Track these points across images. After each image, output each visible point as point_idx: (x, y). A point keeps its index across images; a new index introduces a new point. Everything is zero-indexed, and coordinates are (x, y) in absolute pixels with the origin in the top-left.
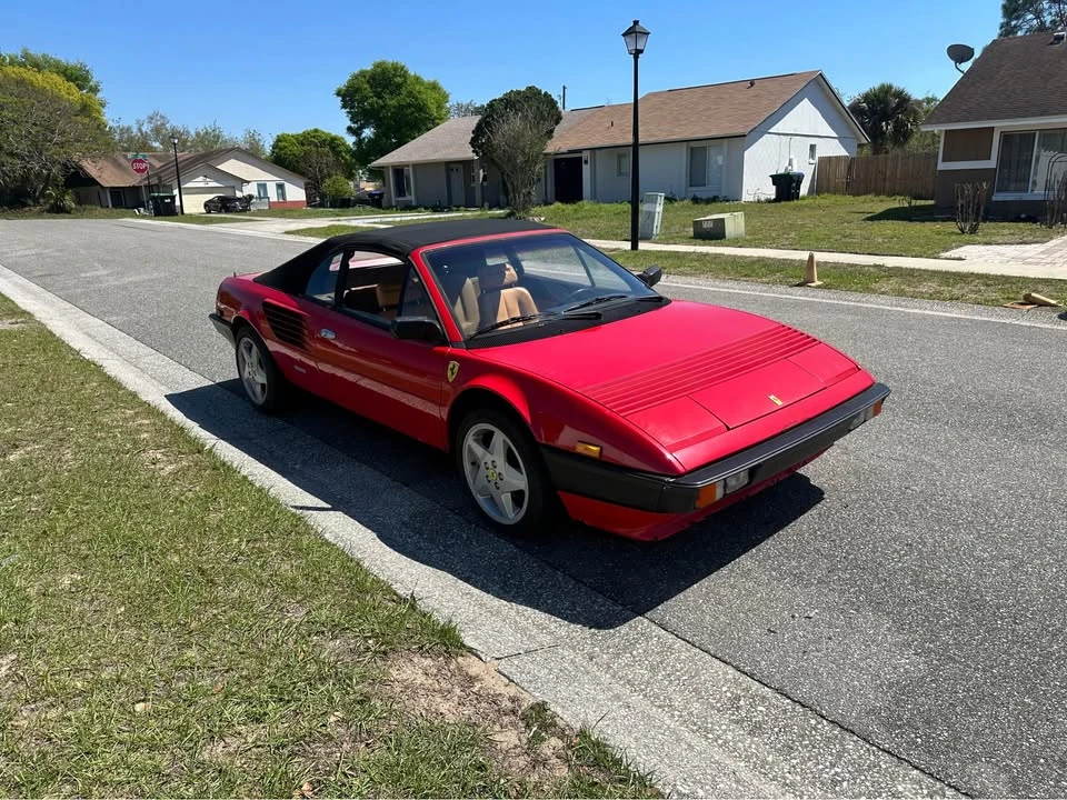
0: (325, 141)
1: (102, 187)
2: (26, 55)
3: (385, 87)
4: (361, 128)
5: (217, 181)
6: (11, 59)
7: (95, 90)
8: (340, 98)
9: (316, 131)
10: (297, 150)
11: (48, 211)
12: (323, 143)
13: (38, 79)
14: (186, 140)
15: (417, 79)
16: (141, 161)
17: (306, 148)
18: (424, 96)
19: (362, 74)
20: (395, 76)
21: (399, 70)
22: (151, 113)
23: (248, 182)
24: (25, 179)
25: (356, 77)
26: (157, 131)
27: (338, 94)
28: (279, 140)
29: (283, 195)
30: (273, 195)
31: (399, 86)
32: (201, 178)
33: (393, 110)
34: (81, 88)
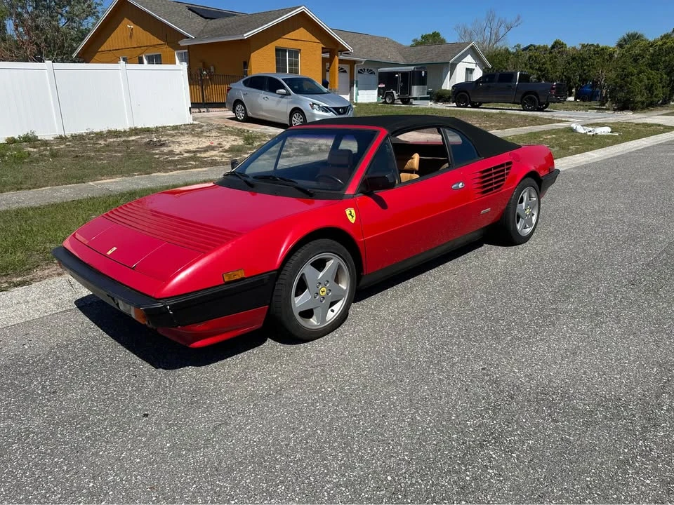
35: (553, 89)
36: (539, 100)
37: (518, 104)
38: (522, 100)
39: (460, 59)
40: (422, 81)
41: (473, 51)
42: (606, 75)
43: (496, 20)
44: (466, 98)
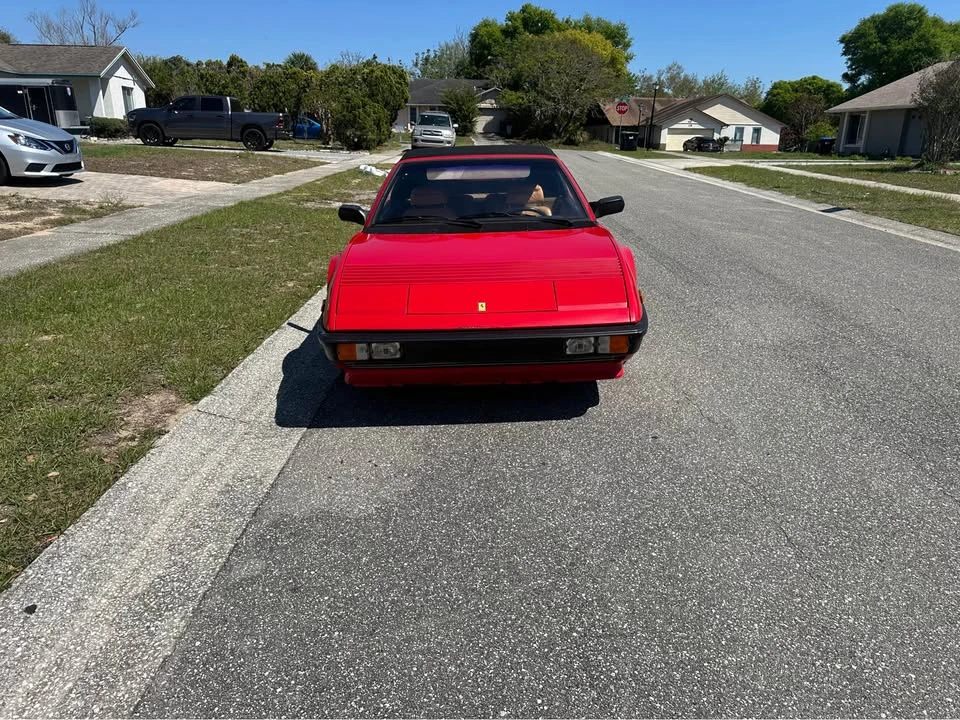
0: (820, 88)
1: (612, 126)
2: (587, 20)
3: (893, 31)
4: (859, 74)
5: (700, 124)
6: (575, 24)
7: (627, 46)
8: (843, 45)
9: (814, 78)
10: (789, 97)
11: (564, 144)
12: (818, 90)
13: (585, 38)
14: (693, 88)
15: (936, 22)
16: (625, 104)
17: (800, 94)
18: (938, 40)
19: (873, 19)
20: (909, 19)
21: (917, 14)
22: (670, 64)
23: (728, 125)
24: (554, 117)
25: (864, 23)
26: (672, 79)
27: (842, 41)
28: (775, 87)
29: (758, 139)
30: (747, 139)
31: (911, 30)
32: (687, 121)
33: (896, 55)
34: (616, 44)
35: (281, 122)
36: (265, 135)
37: (237, 141)
38: (242, 136)
39: (111, 73)
40: (70, 104)
41: (126, 61)
42: (326, 107)
43: (98, 15)
44: (156, 131)
